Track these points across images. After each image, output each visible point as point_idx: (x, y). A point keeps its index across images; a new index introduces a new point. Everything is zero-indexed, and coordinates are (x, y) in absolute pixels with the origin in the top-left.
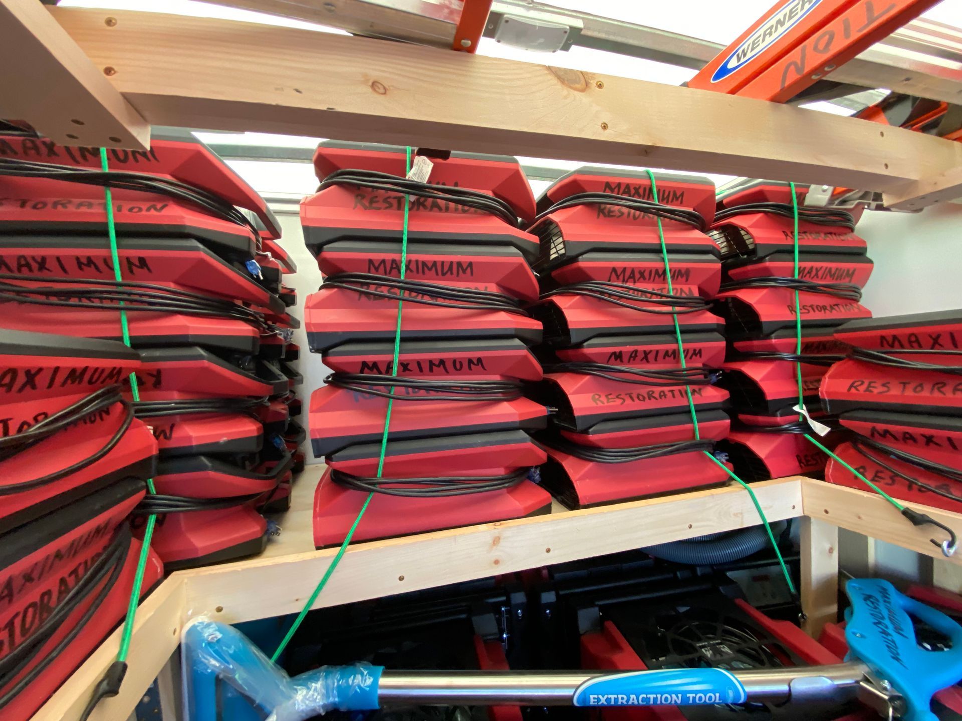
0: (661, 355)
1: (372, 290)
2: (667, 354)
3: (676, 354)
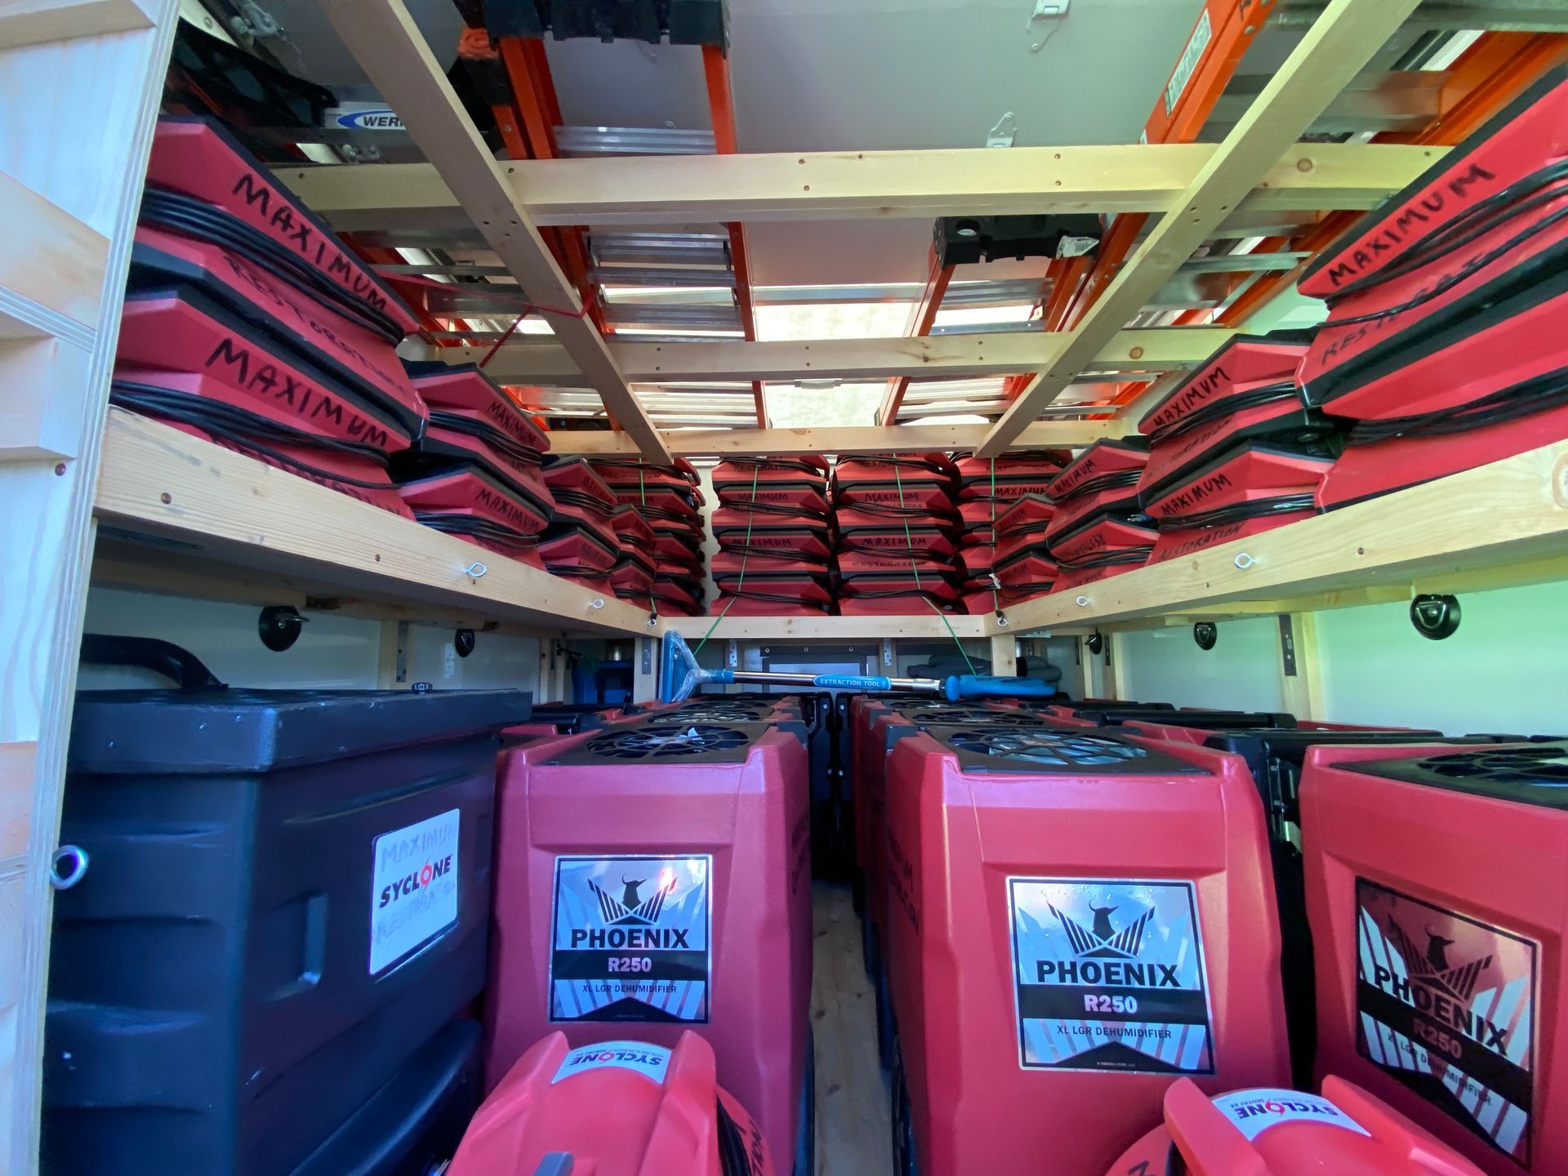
0: (897, 542)
1: (740, 507)
2: (900, 541)
3: (906, 540)
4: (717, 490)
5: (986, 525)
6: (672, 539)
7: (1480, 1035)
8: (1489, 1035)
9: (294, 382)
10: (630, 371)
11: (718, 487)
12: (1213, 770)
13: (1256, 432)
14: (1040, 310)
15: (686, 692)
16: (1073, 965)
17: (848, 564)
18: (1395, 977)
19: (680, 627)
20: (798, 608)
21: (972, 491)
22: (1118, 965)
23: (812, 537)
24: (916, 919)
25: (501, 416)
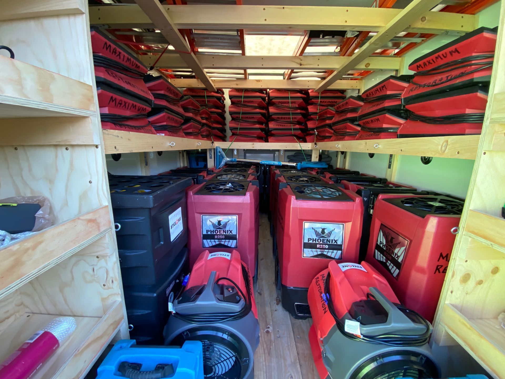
0: (287, 118)
1: (238, 105)
2: (288, 118)
3: (290, 118)
4: (230, 98)
5: (316, 113)
6: (216, 115)
7: (395, 256)
8: (396, 256)
9: (126, 102)
10: (204, 66)
11: (231, 97)
12: (354, 201)
13: (389, 108)
14: (339, 48)
15: (223, 164)
16: (316, 239)
17: (272, 125)
18: (383, 244)
19: (220, 145)
20: (255, 140)
21: (312, 101)
22: (325, 239)
23: (261, 116)
24: (283, 229)
25: (169, 90)
